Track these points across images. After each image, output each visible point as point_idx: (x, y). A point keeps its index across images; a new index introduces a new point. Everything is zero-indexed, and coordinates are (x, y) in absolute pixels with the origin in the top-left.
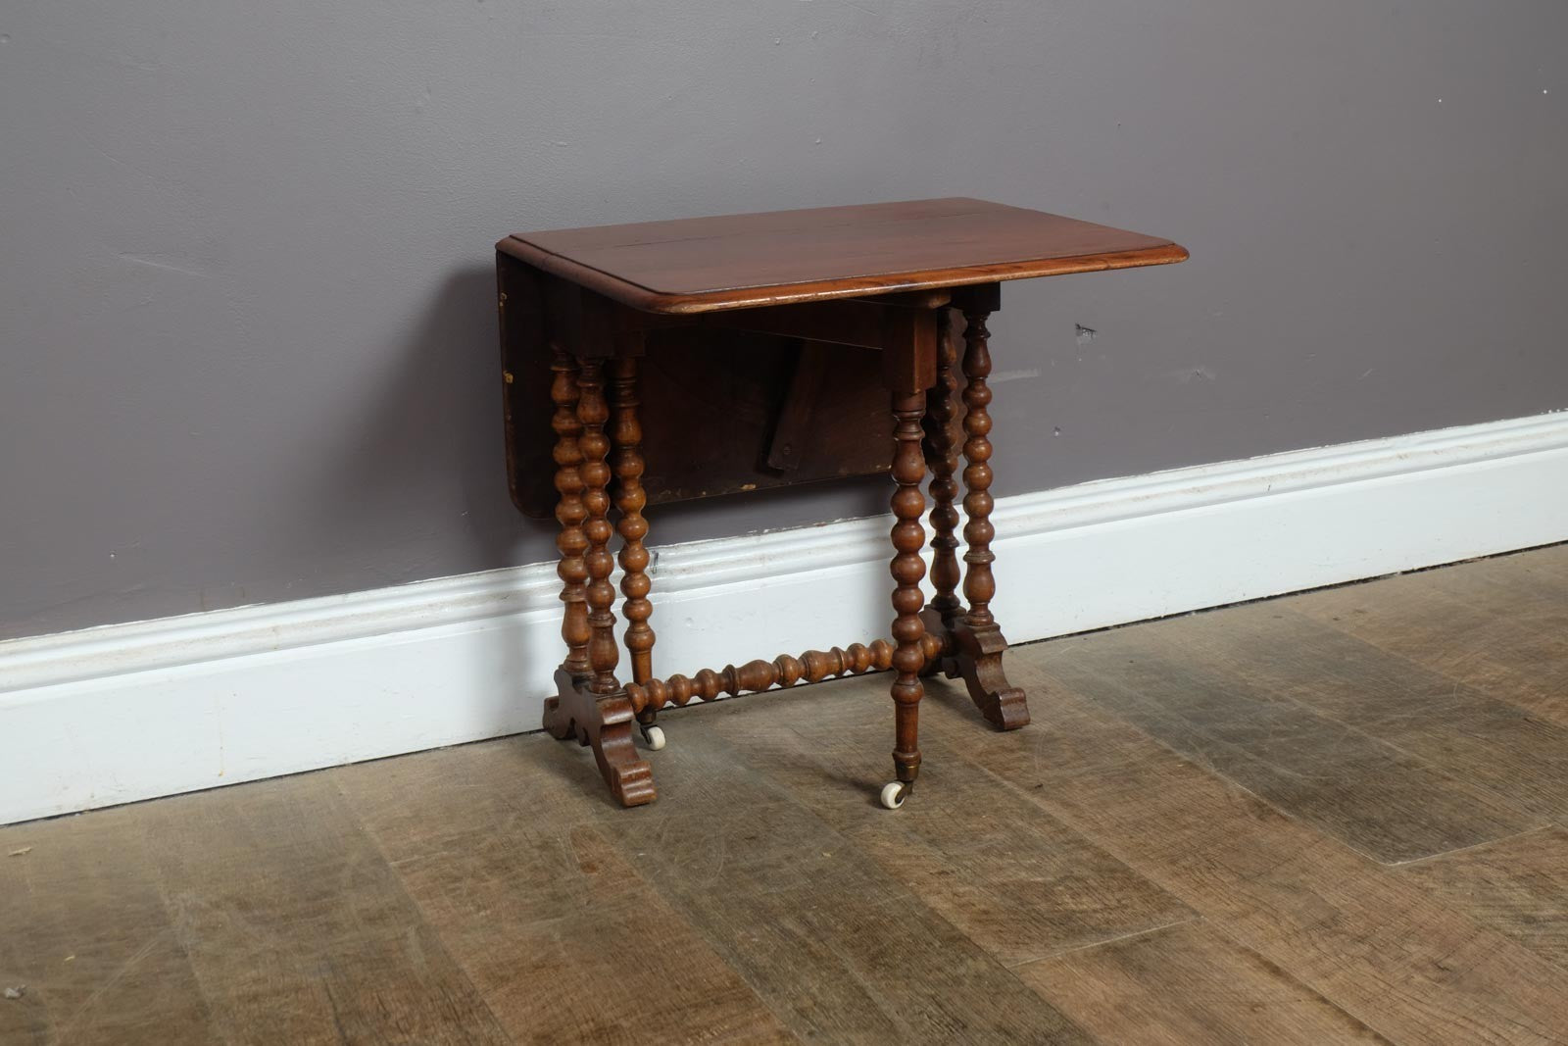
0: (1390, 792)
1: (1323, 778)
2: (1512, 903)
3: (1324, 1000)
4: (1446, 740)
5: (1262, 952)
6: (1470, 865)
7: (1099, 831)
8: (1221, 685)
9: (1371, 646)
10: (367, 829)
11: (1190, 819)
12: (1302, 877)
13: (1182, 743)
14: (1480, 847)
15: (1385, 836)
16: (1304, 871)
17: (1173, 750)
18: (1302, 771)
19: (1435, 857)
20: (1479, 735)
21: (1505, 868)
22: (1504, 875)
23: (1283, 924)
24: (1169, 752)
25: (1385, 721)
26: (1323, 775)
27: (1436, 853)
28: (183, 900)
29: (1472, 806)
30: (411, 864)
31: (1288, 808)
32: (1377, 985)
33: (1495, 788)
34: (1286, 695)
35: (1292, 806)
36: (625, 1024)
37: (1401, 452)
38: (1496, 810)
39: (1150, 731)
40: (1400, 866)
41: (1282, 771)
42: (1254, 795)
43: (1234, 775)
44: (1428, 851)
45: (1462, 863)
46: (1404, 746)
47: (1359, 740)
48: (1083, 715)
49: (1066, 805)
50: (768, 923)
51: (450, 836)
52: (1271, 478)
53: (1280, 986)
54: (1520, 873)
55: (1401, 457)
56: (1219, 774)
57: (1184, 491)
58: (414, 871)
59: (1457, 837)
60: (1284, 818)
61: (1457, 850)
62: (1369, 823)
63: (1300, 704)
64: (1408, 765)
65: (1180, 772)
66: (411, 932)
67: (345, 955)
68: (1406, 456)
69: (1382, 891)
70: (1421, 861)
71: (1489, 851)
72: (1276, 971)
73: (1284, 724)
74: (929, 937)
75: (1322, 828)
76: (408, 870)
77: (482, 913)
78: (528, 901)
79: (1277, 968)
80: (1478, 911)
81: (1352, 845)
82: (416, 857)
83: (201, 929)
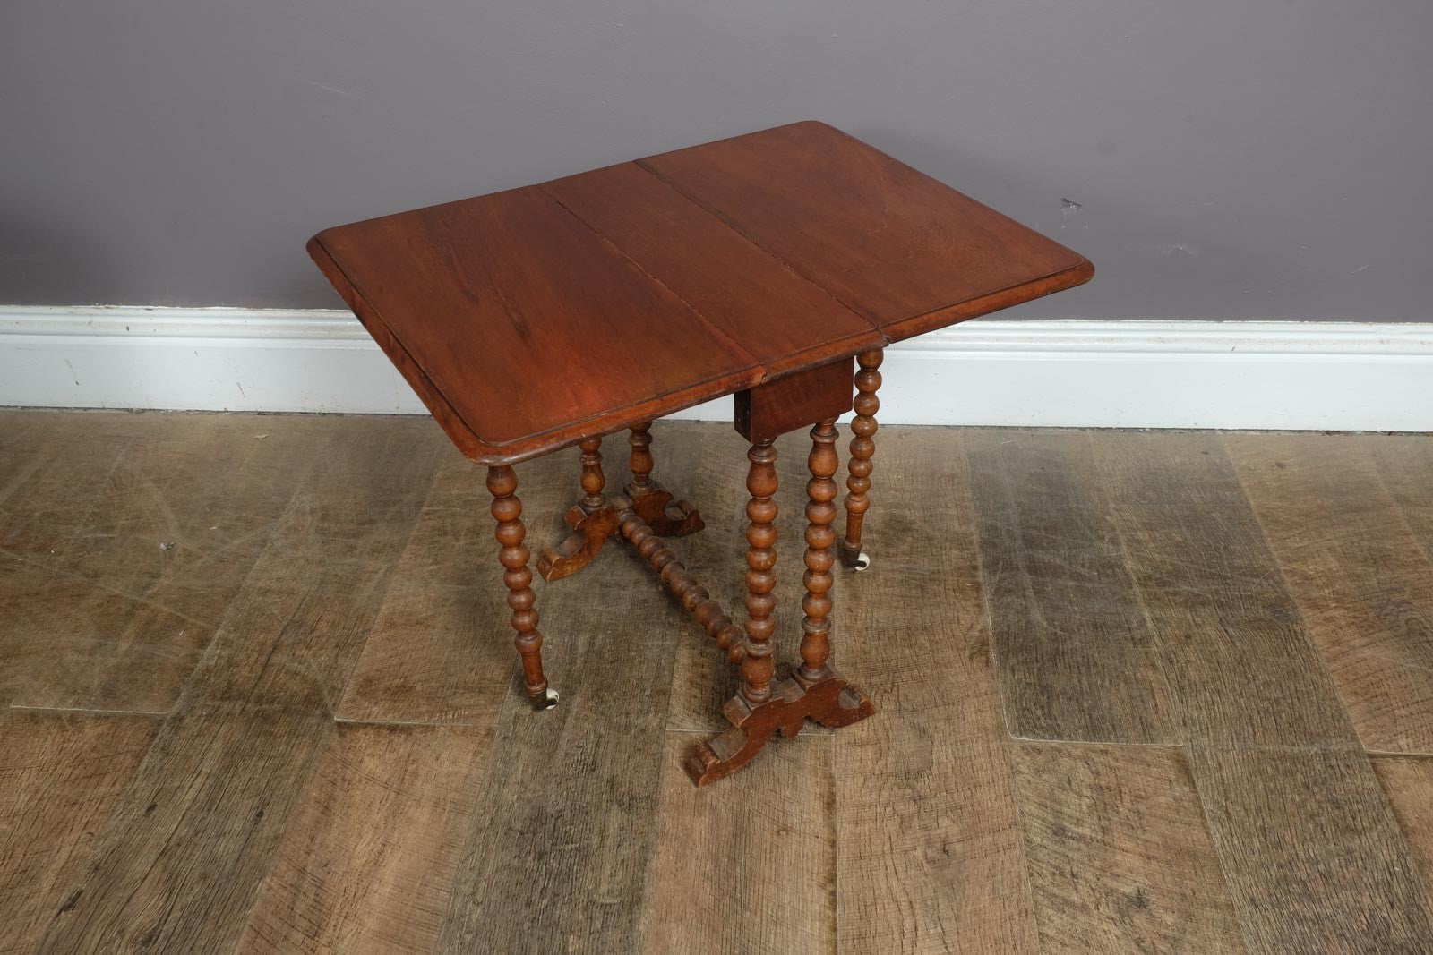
0: (1095, 665)
1: (1060, 632)
2: (1065, 810)
3: (833, 844)
4: (1198, 626)
5: (838, 783)
6: (1075, 760)
7: (848, 628)
8: (1085, 512)
9: (1248, 507)
10: (438, 475)
11: (922, 639)
12: (941, 724)
13: (992, 566)
14: (1100, 746)
15: (1042, 707)
16: (949, 718)
17: (981, 568)
18: (1051, 621)
19: (1056, 742)
20: (1230, 630)
21: (1098, 773)
22: (1089, 780)
23: (883, 762)
24: (975, 568)
25: (1171, 590)
26: (1062, 630)
27: (1062, 739)
28: (302, 502)
29: (1143, 701)
30: (434, 512)
31: (1001, 653)
32: (884, 844)
33: (1181, 689)
34: (1122, 538)
35: (1004, 655)
36: (418, 688)
37: (1384, 337)
38: (1156, 713)
39: (984, 545)
40: (1021, 741)
41: (1037, 615)
42: (990, 633)
43: (996, 607)
44: (1060, 736)
45: (1070, 755)
46: (1157, 620)
47: (1128, 602)
48: (953, 512)
49: (855, 596)
50: (571, 635)
51: (474, 496)
52: (1240, 341)
53: (817, 820)
54: (1103, 783)
55: (1382, 342)
56: (987, 605)
57: (1149, 340)
58: (430, 519)
59: (1093, 731)
60: (987, 662)
61: (1081, 742)
62: (1046, 690)
63: (1124, 549)
64: (1144, 641)
65: (963, 591)
66: (384, 567)
67: (336, 575)
68: (1388, 342)
69: (982, 760)
70: (1040, 742)
71: (1105, 752)
72: (830, 804)
73: (1089, 568)
74: (648, 685)
75: (1004, 682)
76: (427, 517)
77: (431, 568)
78: (463, 566)
79: (834, 801)
80: (1031, 808)
81: (1008, 707)
82: (442, 507)
83: (288, 529)
